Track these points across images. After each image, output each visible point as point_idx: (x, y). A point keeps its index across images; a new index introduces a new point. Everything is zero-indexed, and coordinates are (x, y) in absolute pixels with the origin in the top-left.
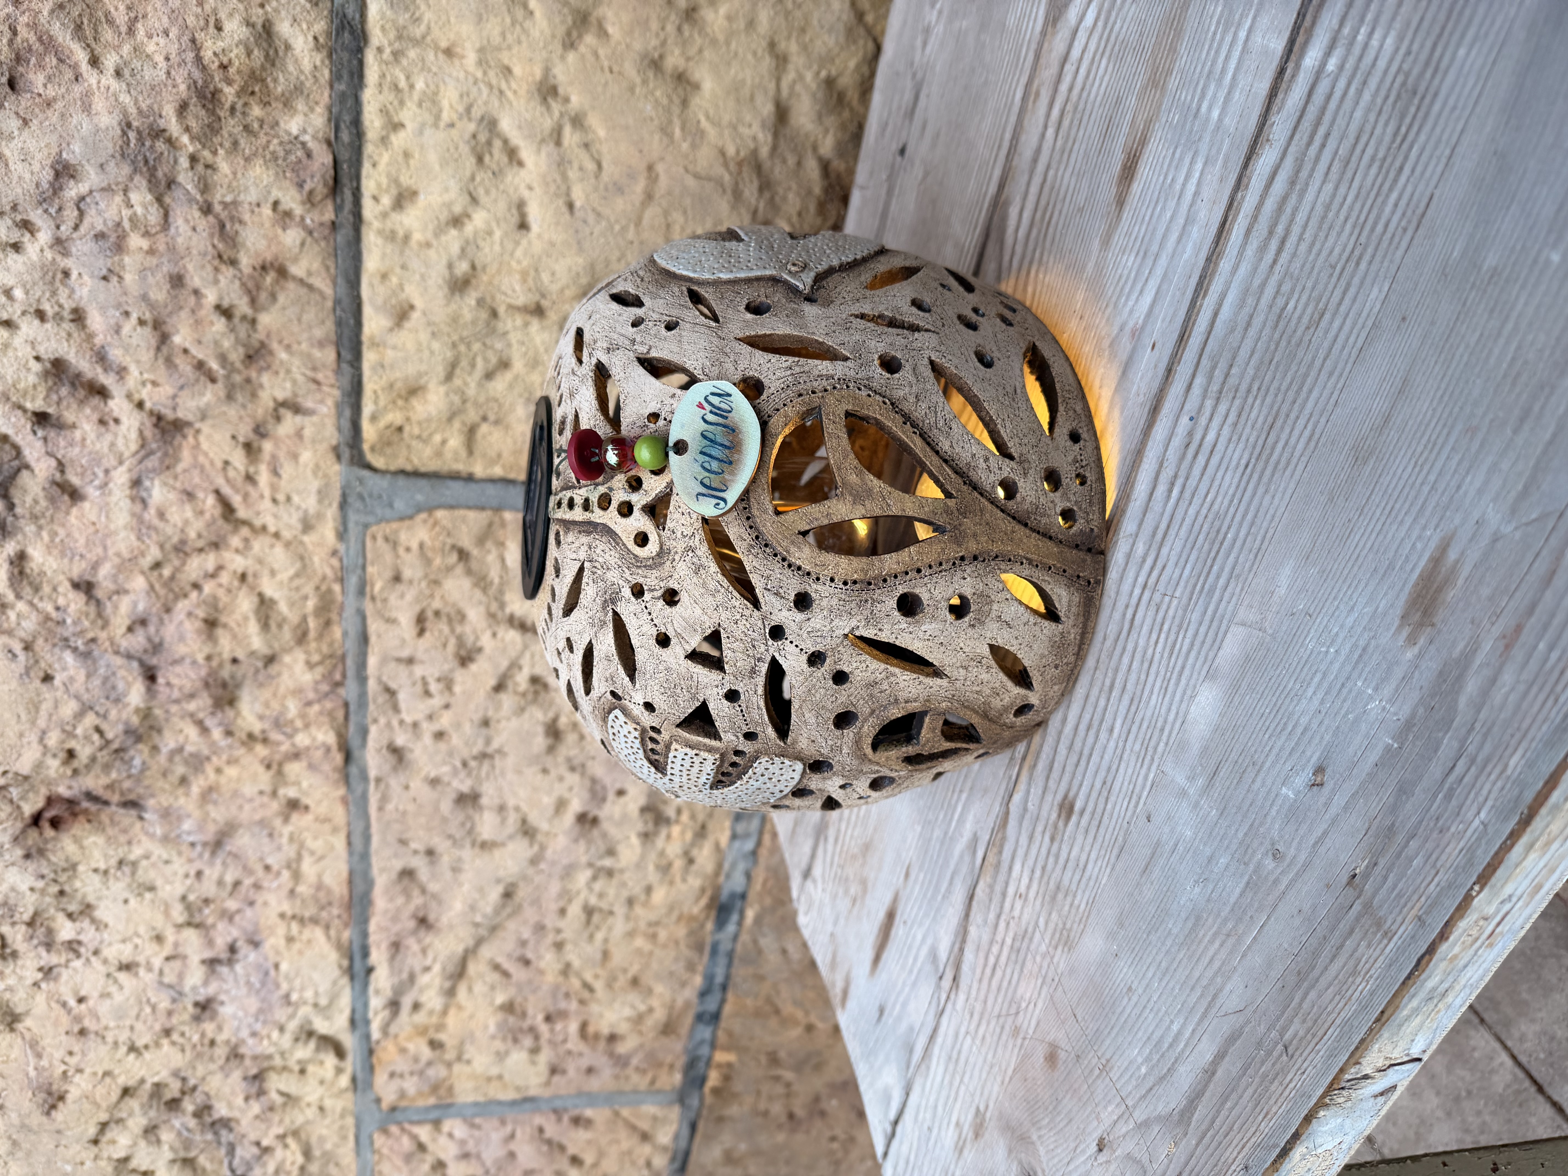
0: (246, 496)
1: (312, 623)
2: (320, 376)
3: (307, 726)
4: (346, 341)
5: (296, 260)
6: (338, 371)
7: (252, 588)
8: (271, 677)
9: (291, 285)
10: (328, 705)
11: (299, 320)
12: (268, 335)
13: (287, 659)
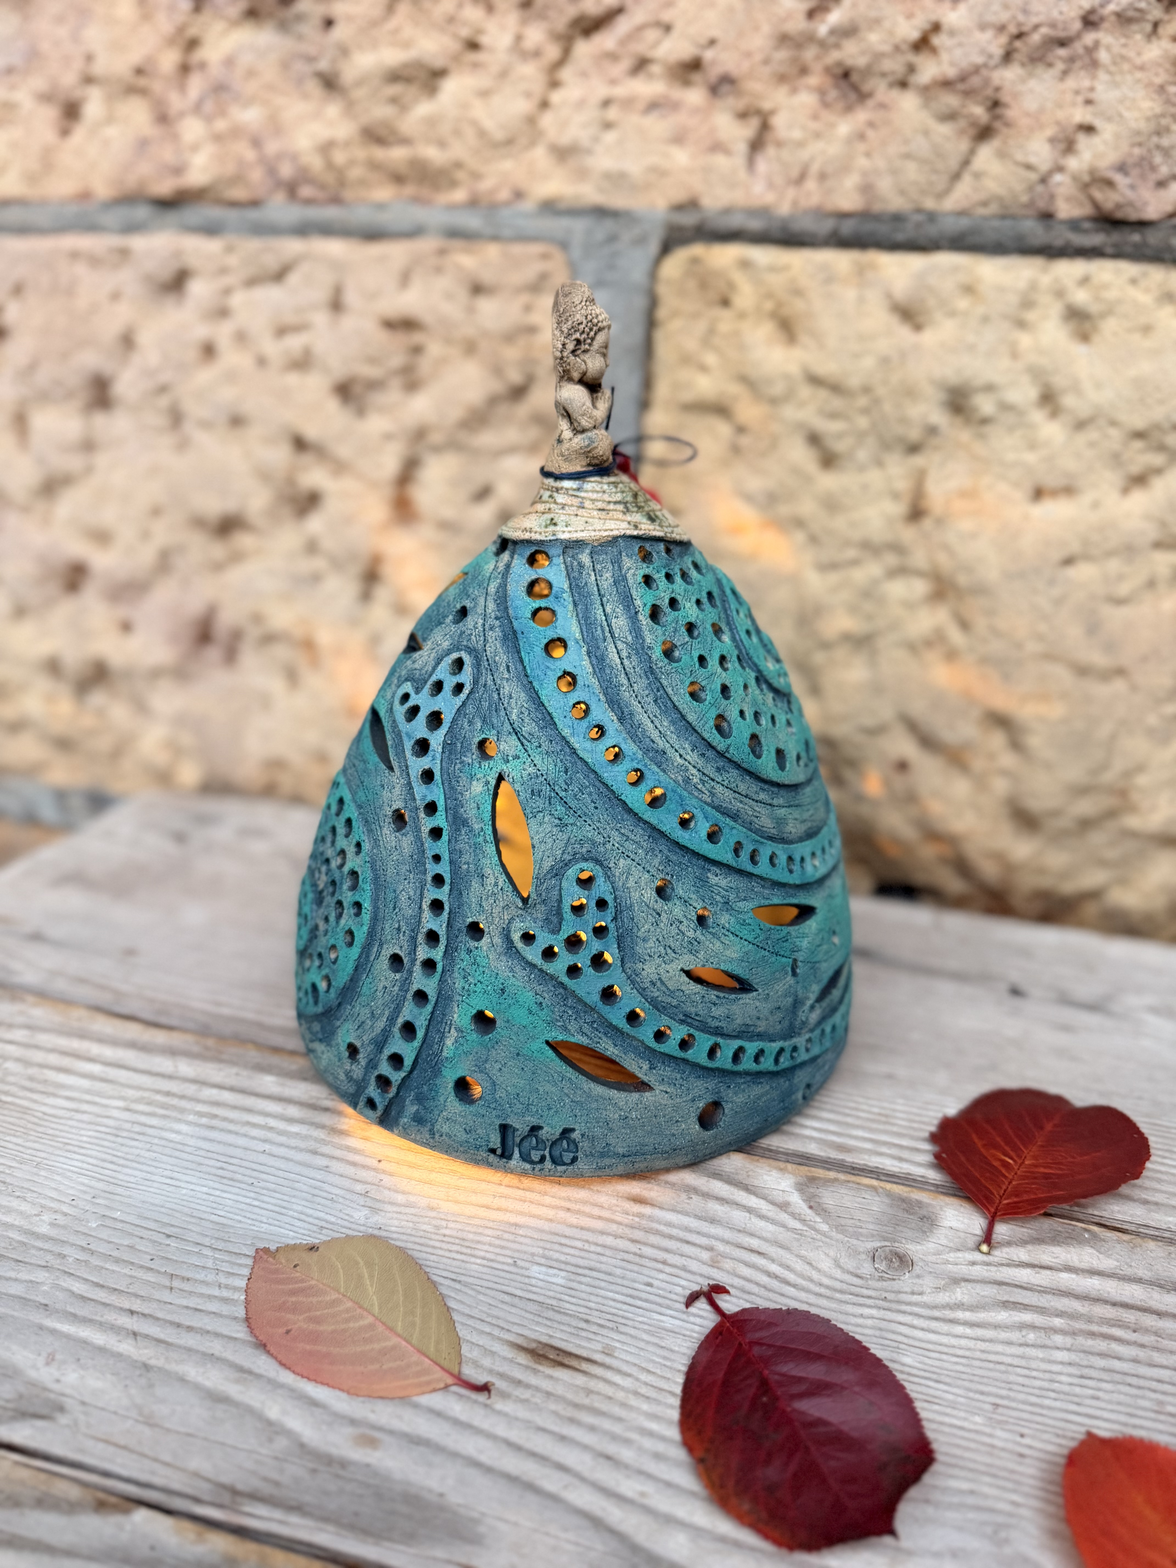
0: (613, 57)
1: (397, 154)
2: (811, 185)
3: (218, 138)
4: (868, 227)
5: (1002, 155)
6: (820, 213)
7: (456, 58)
8: (300, 81)
9: (964, 145)
10: (257, 175)
11: (907, 156)
12: (882, 106)
13: (333, 110)
